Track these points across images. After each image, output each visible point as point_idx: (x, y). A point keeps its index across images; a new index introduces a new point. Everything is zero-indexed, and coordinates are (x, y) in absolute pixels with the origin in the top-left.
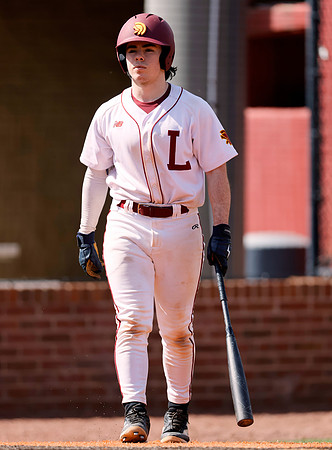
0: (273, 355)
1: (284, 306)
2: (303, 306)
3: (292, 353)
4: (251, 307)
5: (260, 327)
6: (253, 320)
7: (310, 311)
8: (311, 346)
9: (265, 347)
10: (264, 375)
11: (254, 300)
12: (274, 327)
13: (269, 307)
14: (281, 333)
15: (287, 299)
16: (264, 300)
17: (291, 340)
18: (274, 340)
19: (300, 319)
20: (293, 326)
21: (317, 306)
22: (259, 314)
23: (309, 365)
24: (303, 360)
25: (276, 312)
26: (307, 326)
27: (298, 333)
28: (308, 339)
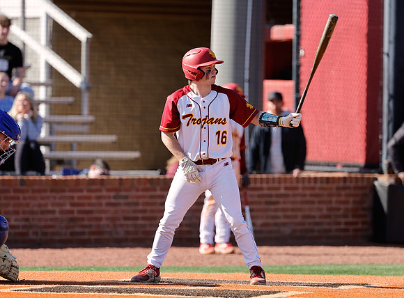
0: (280, 214)
1: (286, 188)
2: (296, 188)
3: (290, 213)
4: (269, 189)
5: (274, 199)
6: (270, 196)
7: (300, 191)
8: (300, 210)
9: (276, 210)
10: (276, 224)
11: (271, 185)
12: (281, 200)
13: (278, 189)
14: (284, 203)
15: (288, 185)
16: (276, 185)
17: (289, 206)
18: (281, 206)
19: (294, 195)
20: (291, 199)
21: (304, 188)
22: (273, 192)
23: (299, 220)
24: (296, 217)
25: (282, 191)
26: (298, 199)
27: (293, 202)
28: (299, 206)
